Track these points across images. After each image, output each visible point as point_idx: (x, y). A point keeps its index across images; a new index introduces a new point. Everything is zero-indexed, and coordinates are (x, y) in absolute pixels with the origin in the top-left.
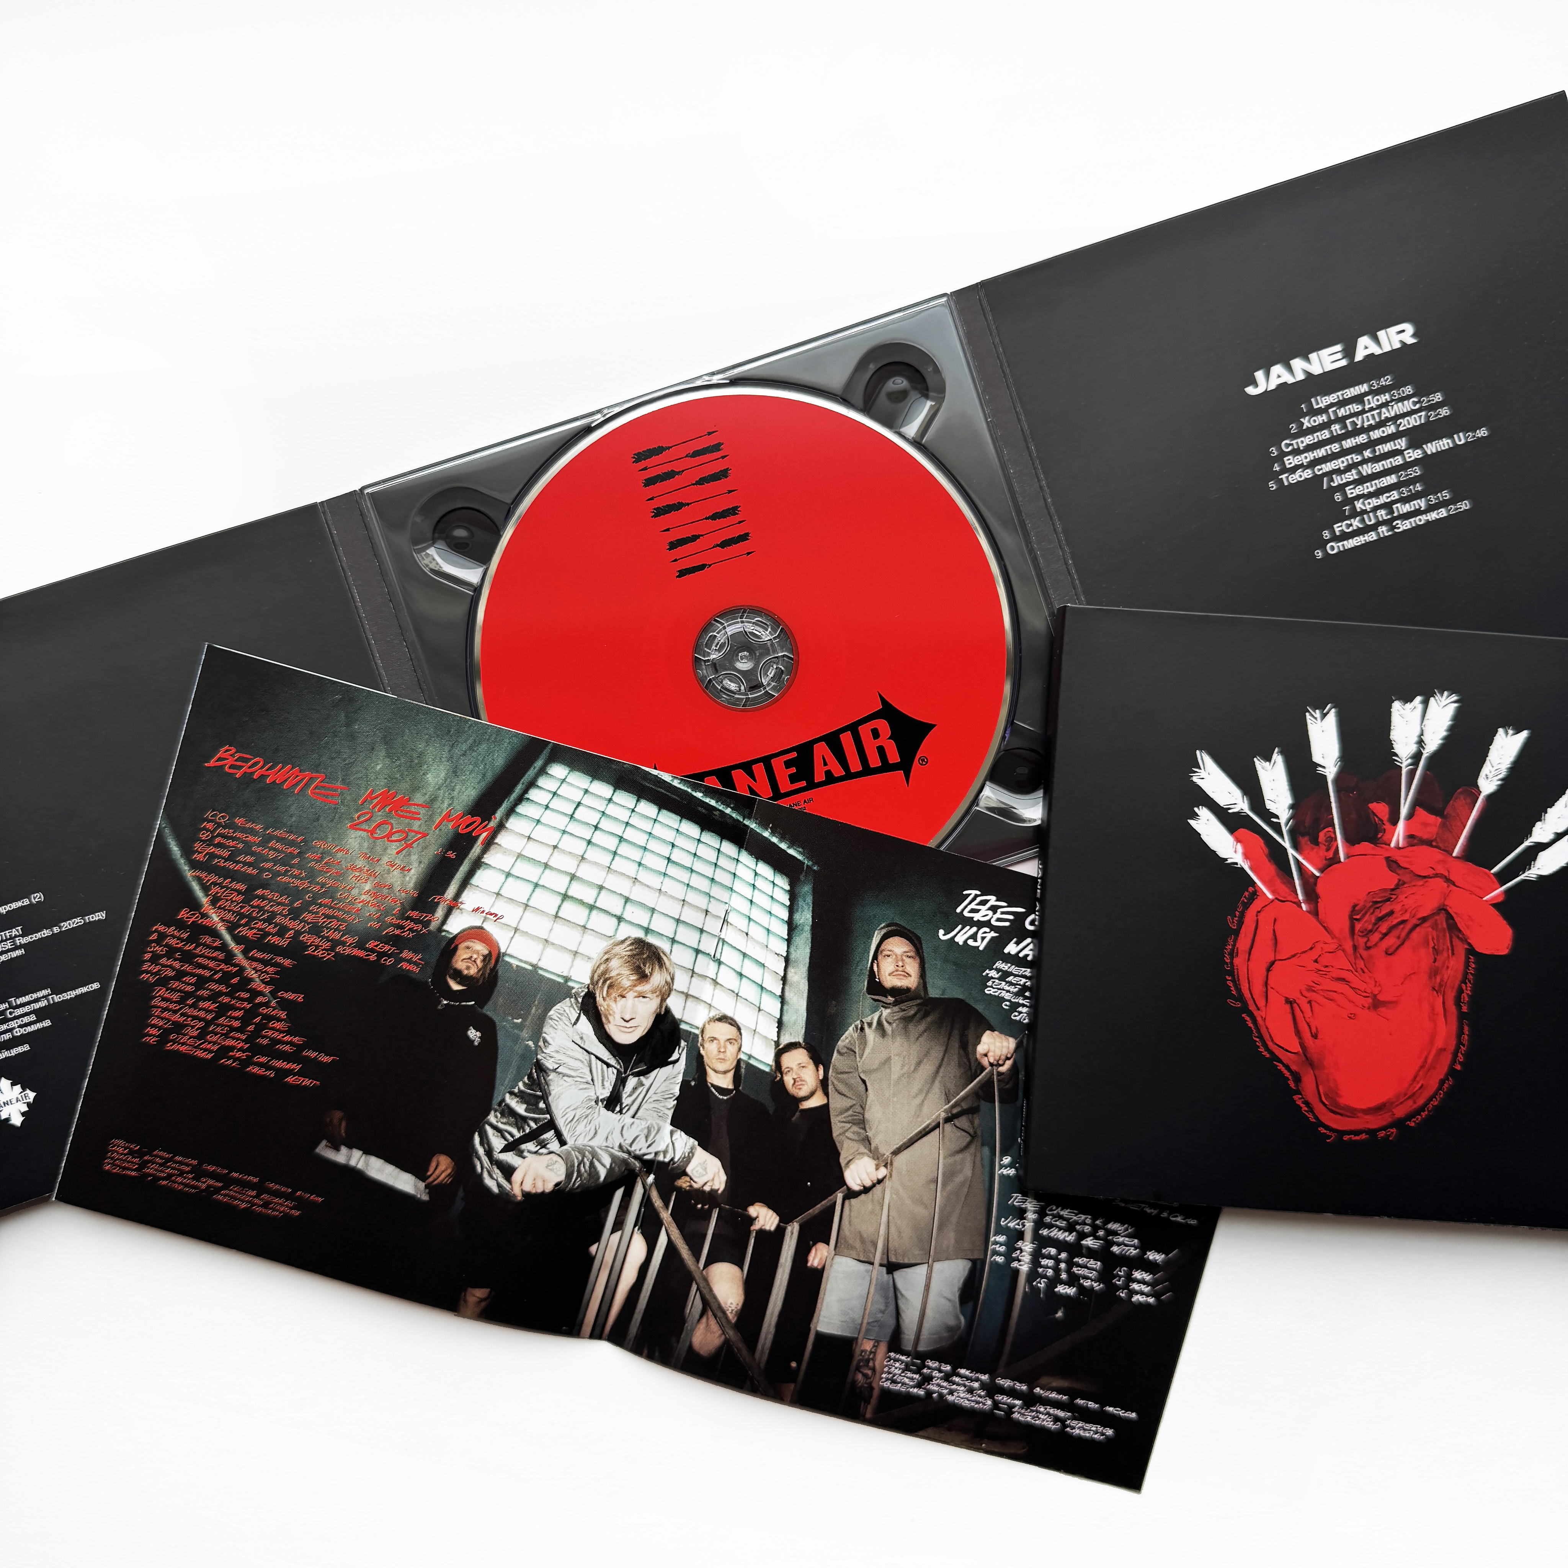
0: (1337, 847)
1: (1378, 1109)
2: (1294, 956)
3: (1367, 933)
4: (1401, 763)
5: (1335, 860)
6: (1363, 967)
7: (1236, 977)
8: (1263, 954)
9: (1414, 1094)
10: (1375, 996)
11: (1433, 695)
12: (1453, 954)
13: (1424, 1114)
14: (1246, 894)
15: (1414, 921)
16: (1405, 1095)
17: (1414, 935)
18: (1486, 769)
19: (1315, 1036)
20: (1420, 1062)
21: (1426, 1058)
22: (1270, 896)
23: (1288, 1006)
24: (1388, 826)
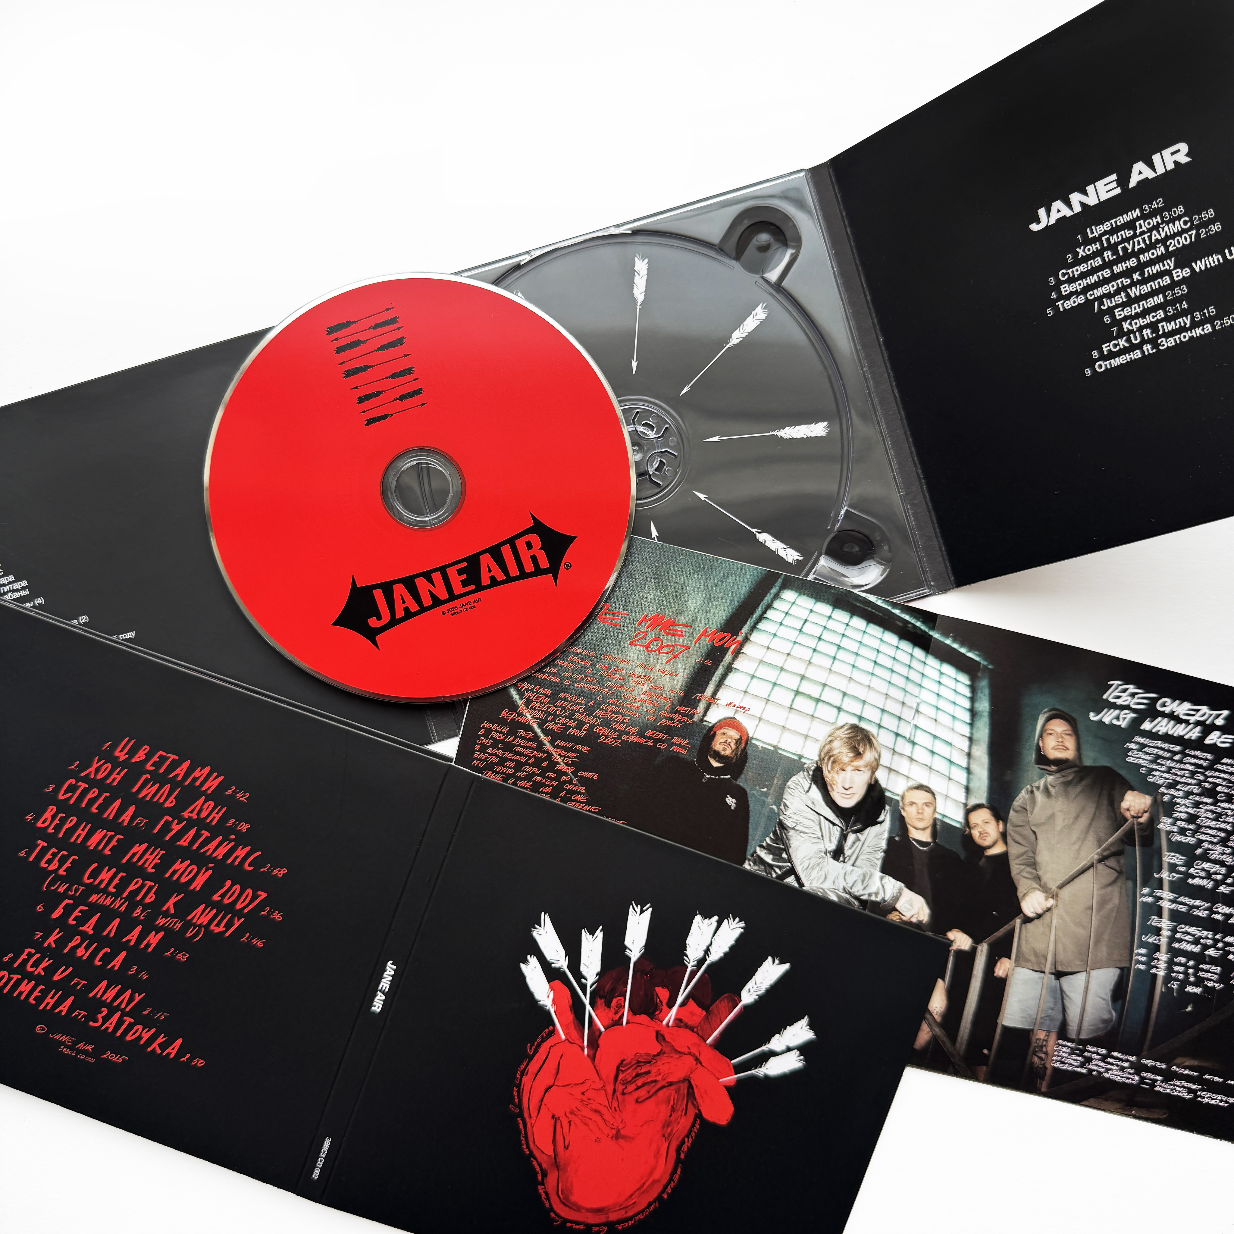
0: (623, 1014)
1: (599, 1210)
2: (568, 1085)
3: (626, 1083)
4: (689, 963)
5: (619, 1022)
6: (616, 1106)
7: (521, 1090)
8: (546, 1078)
9: (627, 1207)
10: (619, 1130)
11: (727, 917)
12: (686, 1114)
13: (630, 1223)
14: (547, 1030)
15: (663, 1083)
16: (621, 1206)
17: (661, 1093)
18: (750, 985)
19: (566, 1148)
20: (638, 1186)
21: (644, 1183)
22: (563, 1037)
23: (553, 1121)
24: (665, 1007)
